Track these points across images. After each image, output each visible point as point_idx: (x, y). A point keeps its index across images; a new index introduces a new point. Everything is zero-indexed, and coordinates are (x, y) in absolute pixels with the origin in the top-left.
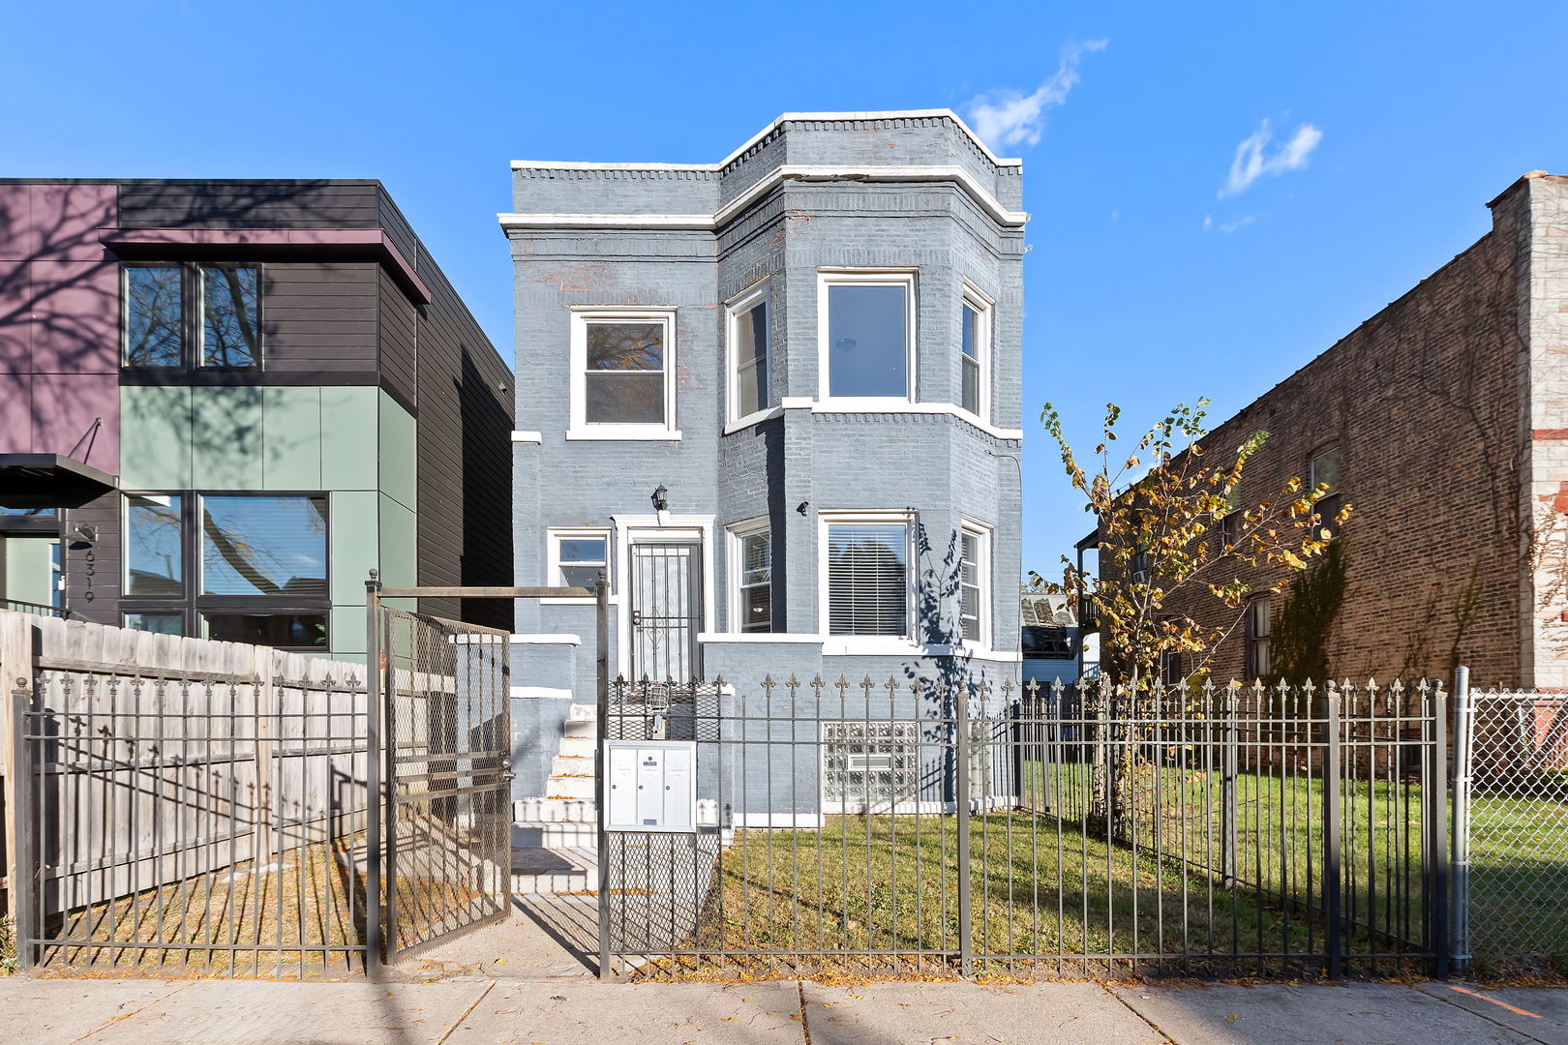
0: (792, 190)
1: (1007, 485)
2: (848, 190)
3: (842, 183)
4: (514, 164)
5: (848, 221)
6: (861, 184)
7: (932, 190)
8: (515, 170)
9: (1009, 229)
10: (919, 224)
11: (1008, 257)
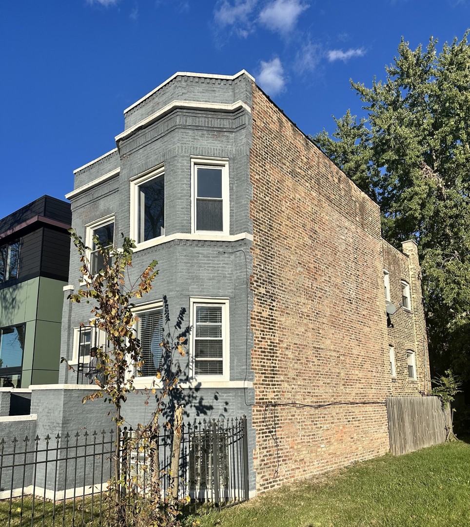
0: (122, 146)
1: (240, 269)
2: (140, 136)
3: (137, 134)
4: (74, 172)
5: (141, 151)
6: (143, 130)
7: (170, 118)
8: (75, 174)
9: (236, 113)
10: (166, 139)
11: (239, 129)
